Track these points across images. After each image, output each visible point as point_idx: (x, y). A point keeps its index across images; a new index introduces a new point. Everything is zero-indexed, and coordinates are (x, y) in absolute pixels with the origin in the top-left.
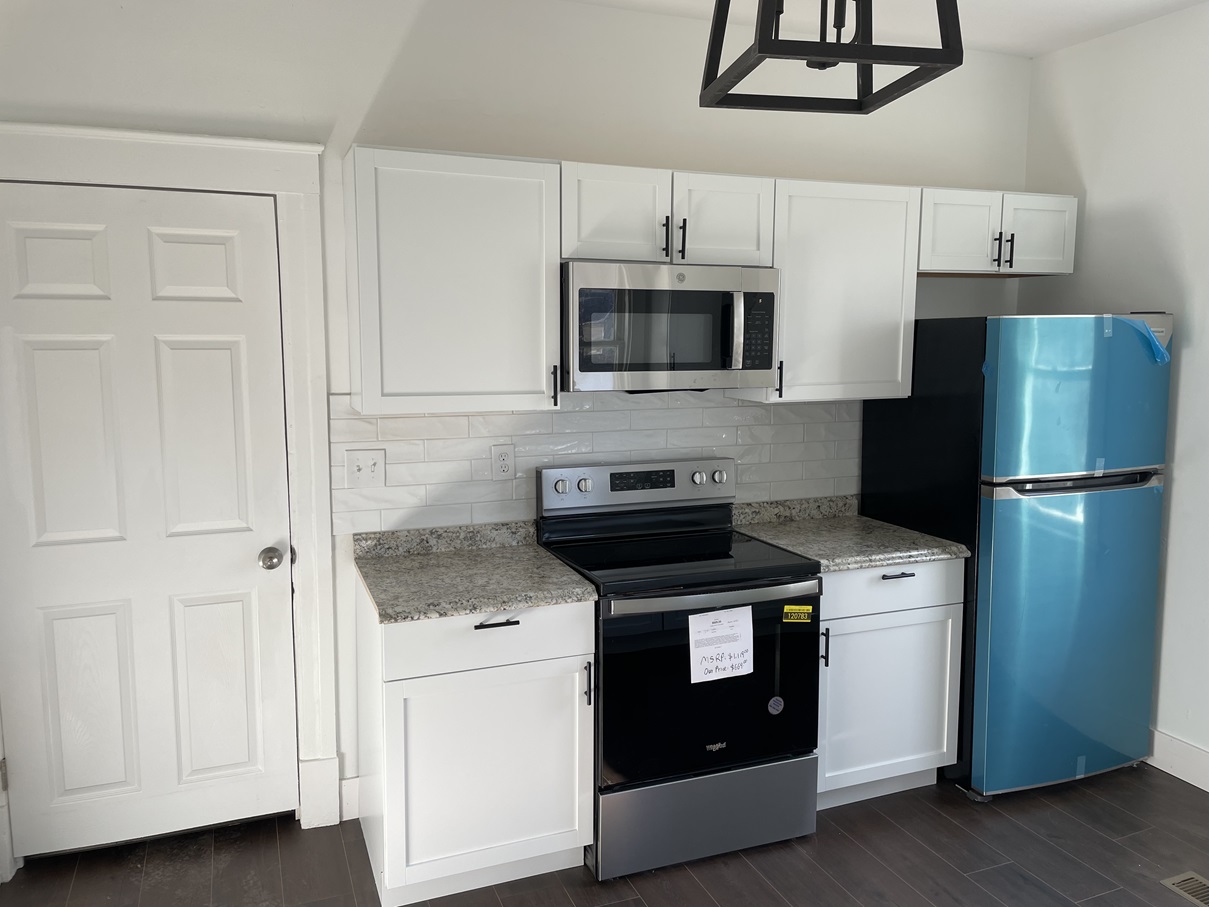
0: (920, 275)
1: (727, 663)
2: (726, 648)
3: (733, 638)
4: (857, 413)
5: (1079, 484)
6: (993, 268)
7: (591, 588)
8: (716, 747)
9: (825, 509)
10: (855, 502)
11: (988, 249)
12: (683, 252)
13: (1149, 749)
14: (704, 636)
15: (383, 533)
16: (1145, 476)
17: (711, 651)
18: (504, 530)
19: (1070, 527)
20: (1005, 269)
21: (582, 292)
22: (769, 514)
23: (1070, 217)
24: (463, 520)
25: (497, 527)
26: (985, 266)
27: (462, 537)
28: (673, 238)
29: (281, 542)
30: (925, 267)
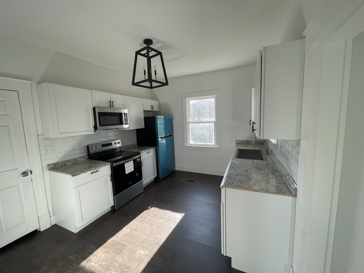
0: (144, 111)
1: (130, 170)
2: (130, 167)
3: (131, 166)
4: (135, 131)
5: (164, 137)
6: (151, 110)
7: (109, 163)
8: (130, 183)
9: (133, 146)
10: (137, 144)
11: (151, 107)
12: (113, 106)
13: (175, 168)
14: (127, 166)
15: (55, 163)
16: (171, 135)
17: (128, 168)
18: (82, 158)
19: (164, 143)
20: (153, 110)
21: (99, 113)
22: (126, 148)
23: (158, 104)
24: (73, 158)
25: (80, 158)
26: (150, 110)
27: (73, 160)
28: (111, 104)
29: (28, 170)
30: (144, 110)
